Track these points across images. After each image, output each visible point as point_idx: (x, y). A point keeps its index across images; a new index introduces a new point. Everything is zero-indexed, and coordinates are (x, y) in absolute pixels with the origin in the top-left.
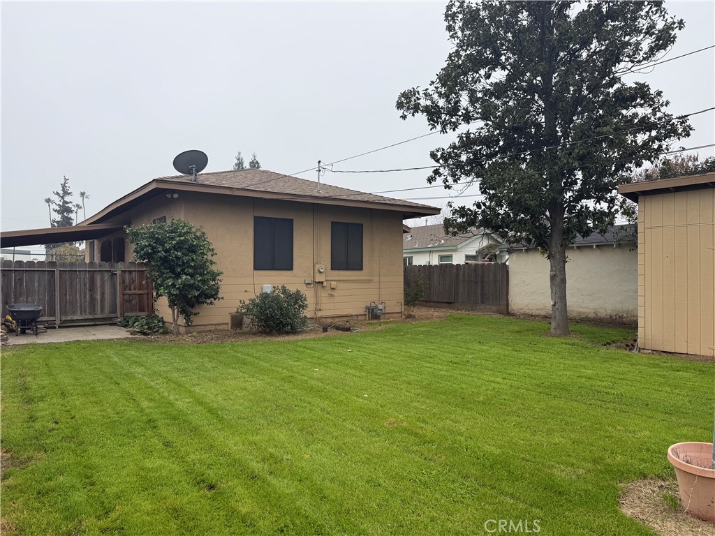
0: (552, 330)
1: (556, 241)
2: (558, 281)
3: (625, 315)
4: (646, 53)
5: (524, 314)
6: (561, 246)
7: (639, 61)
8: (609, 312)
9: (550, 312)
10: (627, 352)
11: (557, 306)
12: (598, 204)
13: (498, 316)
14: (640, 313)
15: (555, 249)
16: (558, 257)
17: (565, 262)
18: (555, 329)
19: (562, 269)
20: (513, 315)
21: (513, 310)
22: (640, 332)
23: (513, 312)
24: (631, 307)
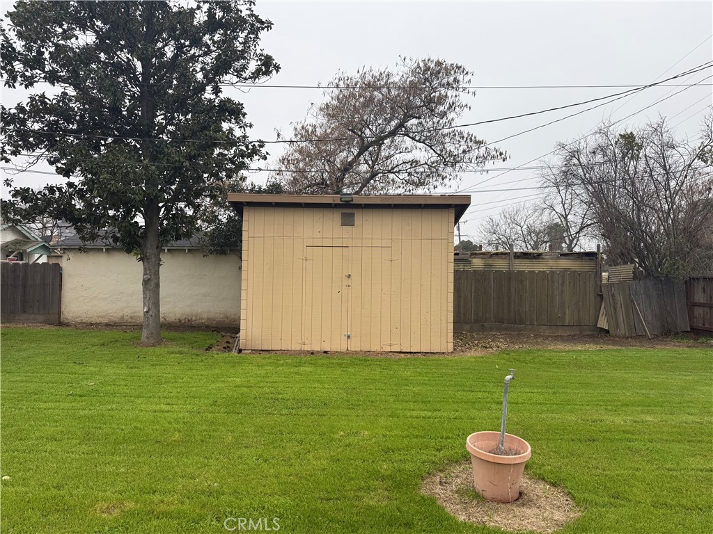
0: (144, 339)
1: (152, 241)
2: (151, 285)
3: (194, 319)
4: (252, 73)
5: (82, 323)
6: (157, 248)
7: (246, 79)
8: (178, 316)
9: (142, 320)
10: (226, 354)
11: (151, 313)
12: (187, 208)
13: (48, 327)
14: (243, 317)
15: (150, 251)
16: (153, 259)
17: (159, 265)
18: (147, 338)
19: (157, 272)
20: (67, 325)
21: (67, 319)
22: (242, 334)
23: (67, 321)
24: (200, 311)
